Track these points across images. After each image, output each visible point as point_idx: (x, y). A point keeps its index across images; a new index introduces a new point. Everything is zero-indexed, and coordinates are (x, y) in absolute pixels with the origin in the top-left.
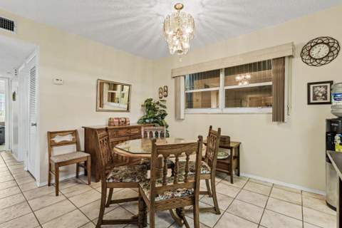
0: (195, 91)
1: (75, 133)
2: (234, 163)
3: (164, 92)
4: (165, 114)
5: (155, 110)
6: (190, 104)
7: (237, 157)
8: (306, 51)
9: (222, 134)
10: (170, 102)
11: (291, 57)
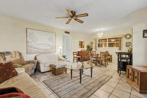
0: (100, 43)
1: (76, 52)
2: (111, 59)
3: (92, 43)
4: (92, 49)
5: (90, 48)
6: (99, 46)
7: (111, 58)
8: (126, 36)
9: (109, 53)
10: (94, 46)
11: (123, 37)
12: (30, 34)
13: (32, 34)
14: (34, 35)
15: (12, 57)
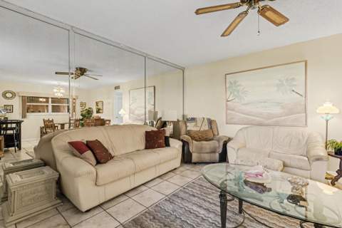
12: (231, 83)
13: (235, 82)
14: (238, 84)
15: (196, 125)
